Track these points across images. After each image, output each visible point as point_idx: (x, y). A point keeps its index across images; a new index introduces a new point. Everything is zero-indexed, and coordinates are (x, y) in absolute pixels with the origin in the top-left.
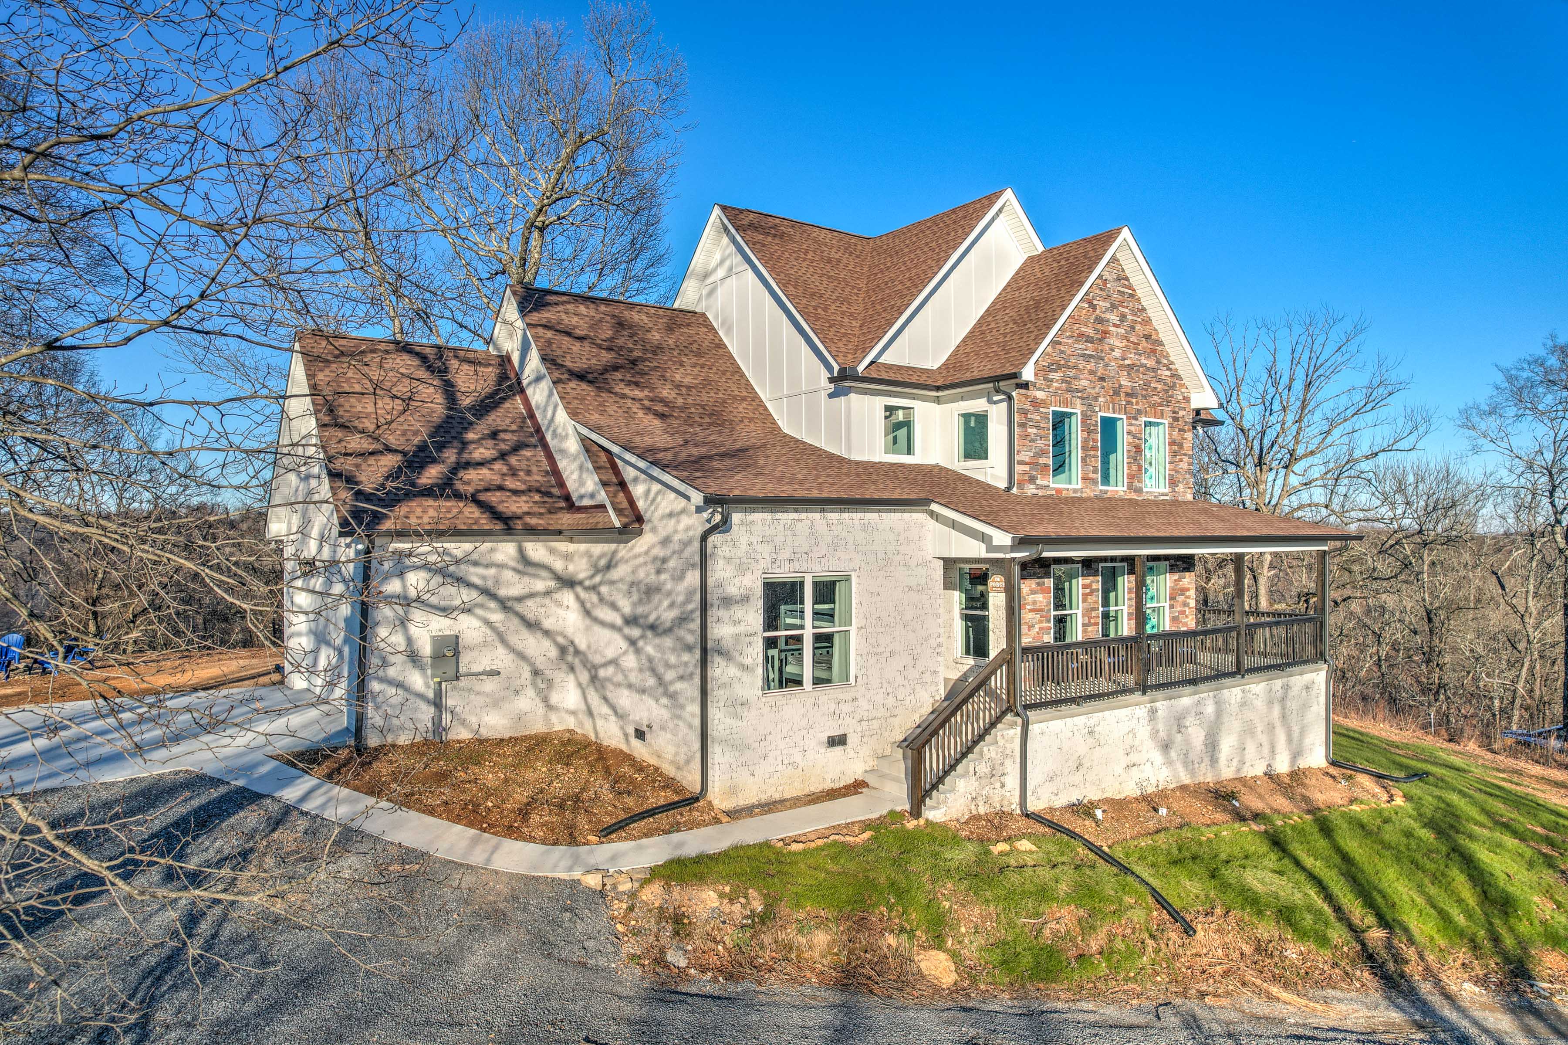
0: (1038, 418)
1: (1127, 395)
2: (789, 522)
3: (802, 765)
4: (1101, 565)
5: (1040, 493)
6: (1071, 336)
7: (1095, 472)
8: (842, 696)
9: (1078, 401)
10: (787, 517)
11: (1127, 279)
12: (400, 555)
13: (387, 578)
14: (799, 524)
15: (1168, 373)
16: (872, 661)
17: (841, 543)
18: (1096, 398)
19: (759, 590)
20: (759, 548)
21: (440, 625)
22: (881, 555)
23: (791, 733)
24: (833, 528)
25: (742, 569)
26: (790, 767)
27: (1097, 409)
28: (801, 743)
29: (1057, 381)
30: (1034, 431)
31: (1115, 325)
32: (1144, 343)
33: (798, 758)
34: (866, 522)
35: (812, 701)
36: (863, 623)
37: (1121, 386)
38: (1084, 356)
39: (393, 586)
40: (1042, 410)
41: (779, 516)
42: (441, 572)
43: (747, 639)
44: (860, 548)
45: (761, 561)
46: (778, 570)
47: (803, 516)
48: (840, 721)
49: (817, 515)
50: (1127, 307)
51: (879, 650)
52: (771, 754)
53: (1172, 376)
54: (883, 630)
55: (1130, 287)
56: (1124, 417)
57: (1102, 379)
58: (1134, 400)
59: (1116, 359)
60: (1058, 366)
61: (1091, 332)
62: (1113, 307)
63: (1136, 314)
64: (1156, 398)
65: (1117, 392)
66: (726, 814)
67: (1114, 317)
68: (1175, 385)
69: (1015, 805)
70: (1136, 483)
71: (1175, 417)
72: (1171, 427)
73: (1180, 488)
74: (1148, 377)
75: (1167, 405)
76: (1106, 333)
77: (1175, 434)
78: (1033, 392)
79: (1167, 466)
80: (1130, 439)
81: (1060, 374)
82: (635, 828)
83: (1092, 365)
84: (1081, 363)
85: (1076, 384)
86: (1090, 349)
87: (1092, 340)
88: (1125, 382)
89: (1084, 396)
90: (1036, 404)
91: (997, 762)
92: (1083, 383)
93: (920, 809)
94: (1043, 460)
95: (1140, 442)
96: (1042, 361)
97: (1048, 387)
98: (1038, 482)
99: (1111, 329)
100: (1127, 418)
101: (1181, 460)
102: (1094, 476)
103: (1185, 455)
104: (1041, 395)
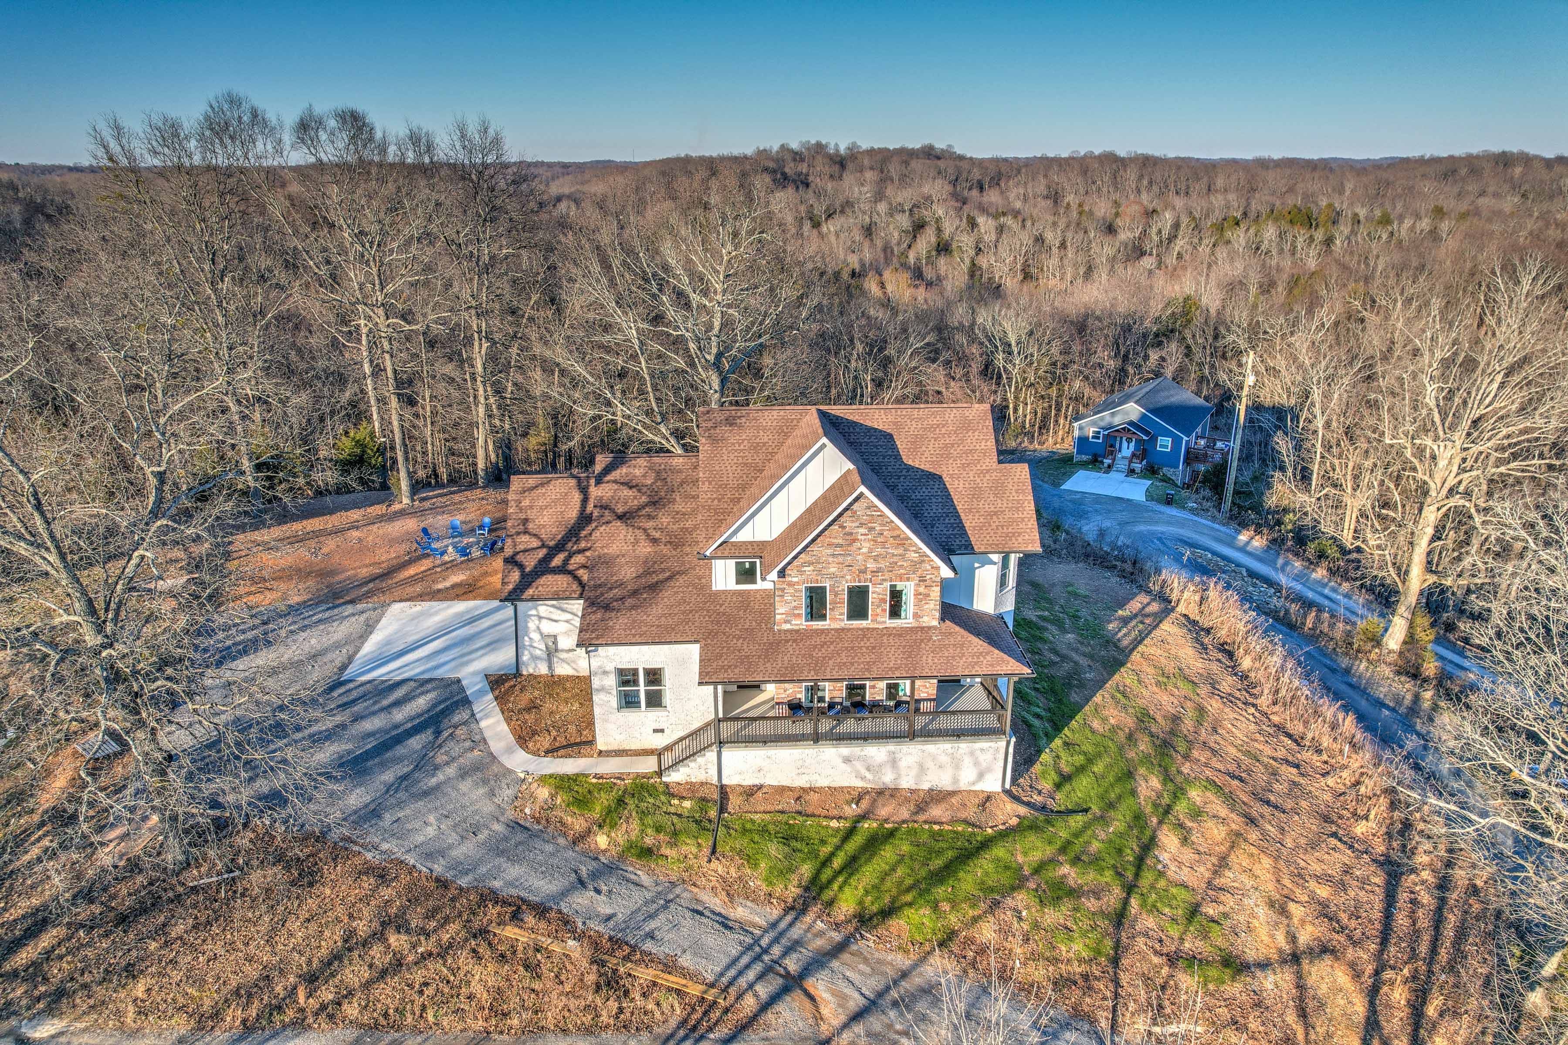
0: (793, 591)
1: (873, 572)
2: (628, 648)
3: (639, 738)
5: (794, 628)
6: (822, 546)
7: (842, 613)
8: (660, 715)
9: (828, 579)
10: (626, 647)
11: (876, 507)
14: (633, 648)
15: (917, 555)
16: (677, 701)
17: (657, 656)
18: (843, 577)
19: (612, 669)
20: (613, 658)
22: (680, 659)
23: (633, 726)
25: (603, 666)
26: (634, 739)
27: (844, 582)
28: (639, 730)
30: (790, 598)
31: (862, 535)
32: (892, 541)
33: (637, 735)
35: (642, 714)
36: (671, 689)
37: (866, 568)
38: (833, 555)
40: (796, 587)
41: (622, 647)
43: (609, 688)
44: (667, 656)
45: (614, 663)
46: (622, 665)
47: (635, 646)
48: (660, 724)
50: (876, 523)
51: (681, 697)
52: (623, 733)
53: (920, 556)
54: (683, 689)
56: (870, 584)
57: (850, 566)
58: (880, 574)
59: (863, 554)
60: (810, 564)
61: (840, 541)
62: (861, 525)
63: (884, 525)
64: (902, 571)
65: (863, 571)
66: (600, 753)
67: (862, 531)
68: (923, 561)
69: (715, 780)
70: (879, 619)
71: (922, 580)
72: (917, 585)
73: (925, 619)
74: (895, 559)
75: (914, 573)
76: (854, 541)
77: (922, 589)
78: (788, 579)
79: (912, 607)
80: (875, 596)
81: (811, 568)
82: (562, 752)
83: (841, 559)
84: (831, 559)
85: (825, 571)
86: (838, 551)
87: (841, 546)
88: (871, 565)
89: (833, 576)
90: (791, 584)
91: (703, 763)
92: (832, 570)
93: (660, 773)
94: (797, 612)
95: (885, 596)
96: (796, 562)
97: (801, 575)
98: (793, 622)
99: (859, 537)
100: (874, 584)
101: (927, 603)
102: (841, 617)
103: (932, 600)
104: (795, 580)
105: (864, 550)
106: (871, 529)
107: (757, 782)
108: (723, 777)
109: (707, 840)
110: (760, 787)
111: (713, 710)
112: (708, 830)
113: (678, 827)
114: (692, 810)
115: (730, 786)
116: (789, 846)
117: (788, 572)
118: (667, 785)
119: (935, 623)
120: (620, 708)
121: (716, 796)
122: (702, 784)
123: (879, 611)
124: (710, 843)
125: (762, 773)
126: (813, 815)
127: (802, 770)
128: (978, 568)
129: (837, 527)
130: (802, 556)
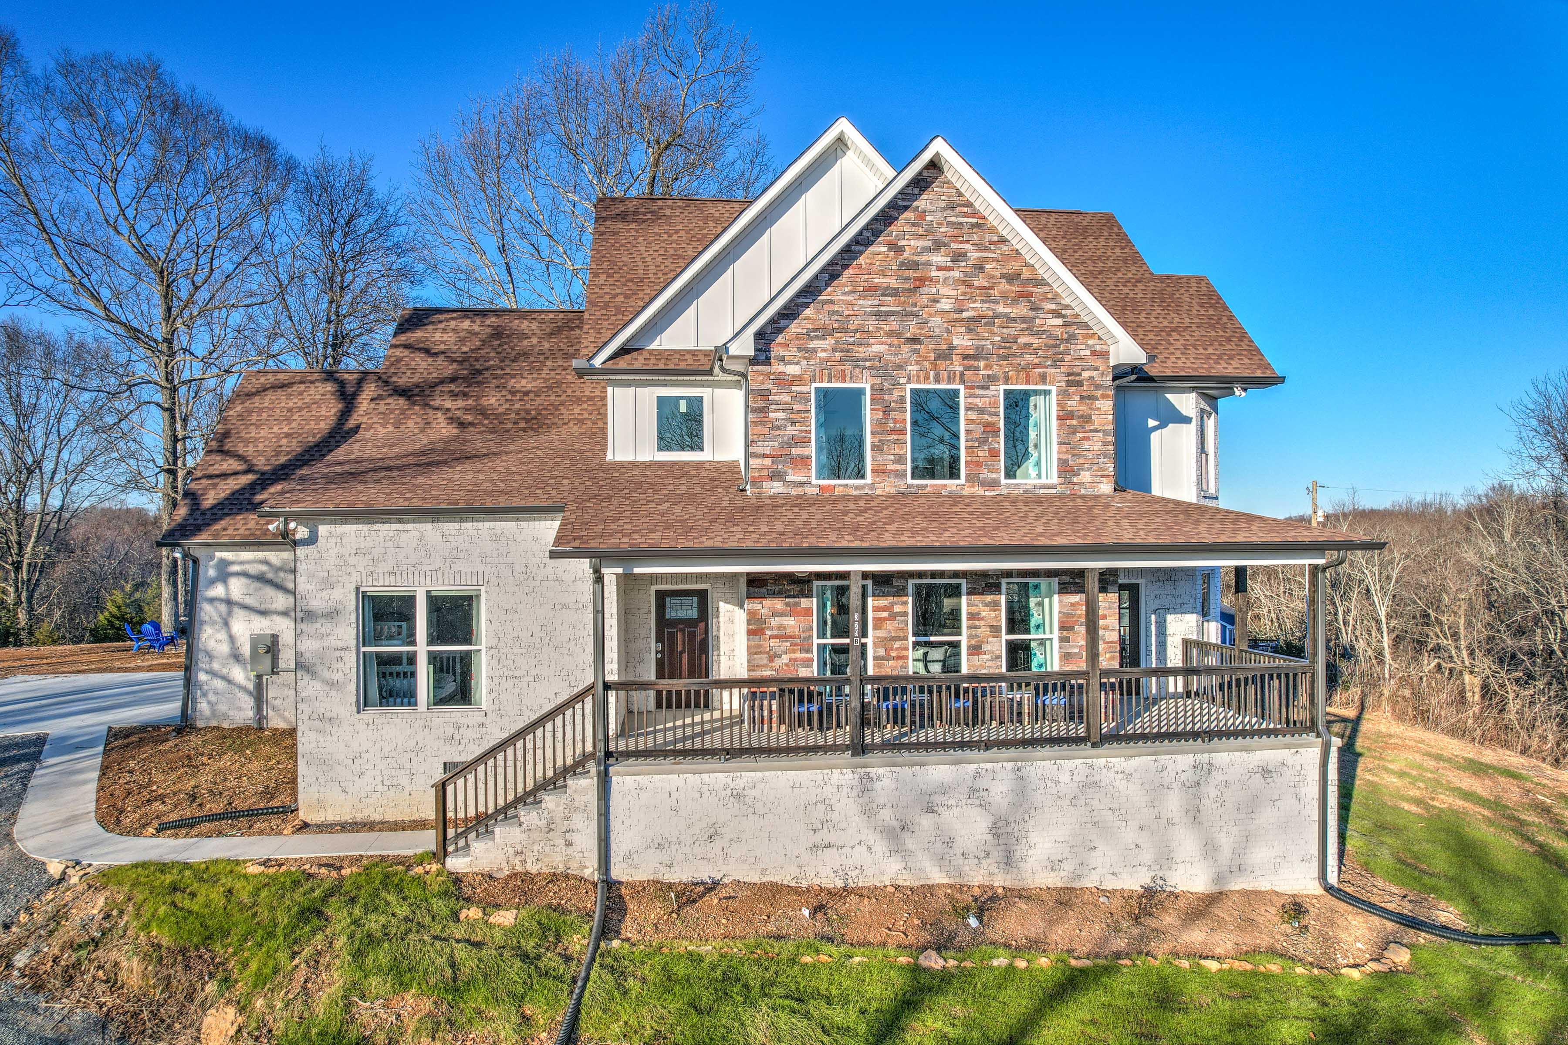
0: (788, 399)
1: (966, 357)
2: (391, 533)
3: (408, 788)
4: (911, 582)
5: (793, 491)
6: (853, 292)
7: (900, 459)
8: (464, 721)
9: (866, 373)
10: (387, 530)
11: (968, 204)
12: (224, 564)
13: (212, 582)
14: (404, 535)
15: (1059, 321)
16: (505, 685)
17: (462, 555)
18: (900, 367)
19: (351, 602)
20: (352, 560)
21: (262, 626)
22: (519, 568)
23: (393, 754)
24: (451, 539)
25: (328, 583)
26: (393, 789)
27: (903, 381)
28: (407, 766)
29: (824, 350)
30: (781, 415)
31: (940, 268)
32: (1004, 285)
33: (405, 781)
34: (499, 532)
35: (421, 722)
36: (494, 642)
37: (951, 347)
38: (878, 314)
39: (218, 591)
40: (794, 388)
41: (376, 527)
42: (261, 578)
43: (337, 654)
44: (488, 560)
45: (354, 574)
46: (375, 583)
47: (410, 526)
48: (461, 748)
49: (429, 526)
50: (967, 242)
51: (517, 673)
52: (368, 773)
53: (1066, 325)
54: (524, 651)
55: (976, 214)
56: (961, 388)
57: (915, 340)
58: (982, 364)
59: (943, 312)
60: (827, 332)
61: (893, 282)
62: (938, 245)
63: (987, 249)
64: (1029, 358)
65: (944, 355)
66: (305, 826)
67: (939, 258)
68: (1072, 336)
69: (591, 870)
70: (986, 474)
71: (1073, 381)
72: (1064, 394)
73: (1085, 476)
74: (1013, 330)
75: (1055, 365)
76: (922, 281)
77: (1073, 404)
78: (778, 368)
79: (1055, 448)
80: (973, 415)
81: (830, 341)
82: (206, 826)
83: (893, 324)
84: (872, 324)
85: (861, 352)
86: (889, 304)
87: (894, 293)
88: (962, 340)
89: (877, 365)
90: (784, 381)
91: (558, 815)
92: (876, 349)
93: (441, 853)
94: (797, 451)
95: (995, 418)
96: (796, 328)
97: (808, 359)
98: (788, 478)
99: (933, 274)
100: (966, 388)
101: (1087, 439)
102: (898, 467)
103: (1097, 431)
104: (793, 370)
105: (946, 305)
106: (959, 257)
107: (704, 874)
108: (615, 859)
109: (553, 1003)
110: (713, 886)
111: (588, 657)
112: (559, 978)
113: (465, 971)
114: (518, 931)
115: (632, 885)
116: (807, 1016)
117: (776, 351)
118: (457, 880)
119: (1106, 488)
120: (364, 703)
121: (593, 902)
122: (554, 878)
123: (982, 454)
124: (562, 1016)
125: (718, 844)
126: (864, 944)
127: (826, 836)
128: (1155, 428)
129: (884, 249)
130: (808, 312)
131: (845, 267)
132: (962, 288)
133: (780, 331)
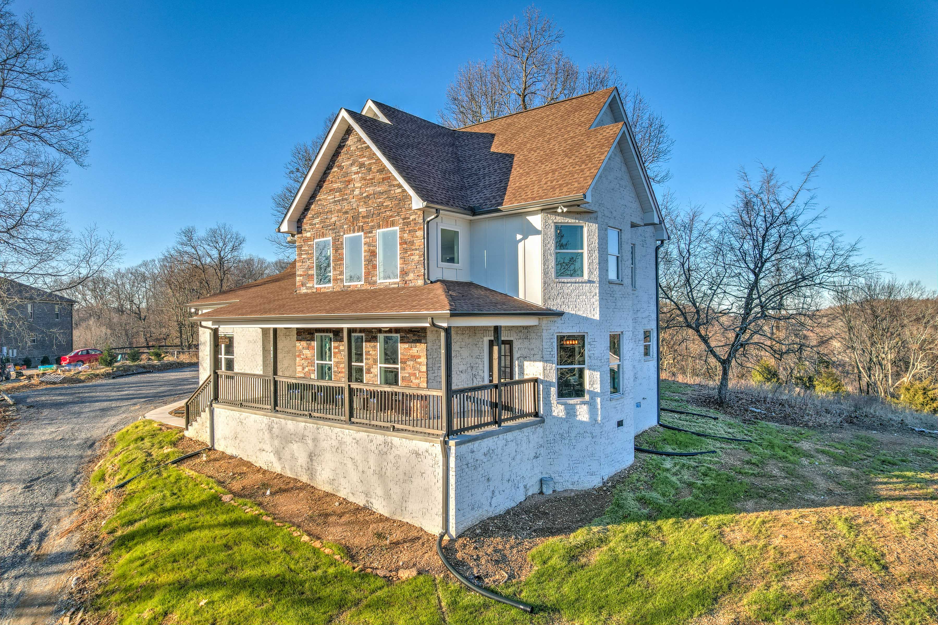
1: (364, 217)
5: (310, 291)
6: (327, 193)
7: (341, 273)
9: (330, 232)
18: (341, 227)
27: (342, 234)
29: (318, 223)
30: (305, 256)
31: (355, 173)
32: (378, 176)
37: (359, 213)
38: (334, 202)
50: (365, 157)
56: (362, 234)
57: (346, 212)
58: (370, 220)
59: (356, 196)
60: (318, 214)
61: (339, 185)
62: (354, 162)
64: (388, 213)
65: (356, 218)
67: (355, 169)
68: (406, 197)
70: (371, 278)
71: (406, 222)
72: (402, 231)
73: (411, 276)
74: (381, 199)
75: (398, 215)
76: (349, 182)
77: (406, 235)
78: (304, 234)
81: (319, 219)
83: (339, 206)
84: (332, 207)
85: (329, 222)
86: (338, 196)
87: (340, 190)
88: (362, 209)
89: (334, 228)
90: (307, 240)
92: (333, 219)
94: (310, 272)
95: (374, 248)
96: (309, 215)
97: (312, 229)
98: (308, 285)
99: (353, 177)
100: (365, 233)
101: (412, 255)
102: (340, 277)
103: (416, 250)
104: (308, 235)
105: (357, 192)
117: (304, 226)
119: (421, 282)
123: (370, 267)
128: (521, 240)
129: (336, 169)
130: (313, 206)
131: (324, 182)
132: (363, 182)
133: (304, 217)
